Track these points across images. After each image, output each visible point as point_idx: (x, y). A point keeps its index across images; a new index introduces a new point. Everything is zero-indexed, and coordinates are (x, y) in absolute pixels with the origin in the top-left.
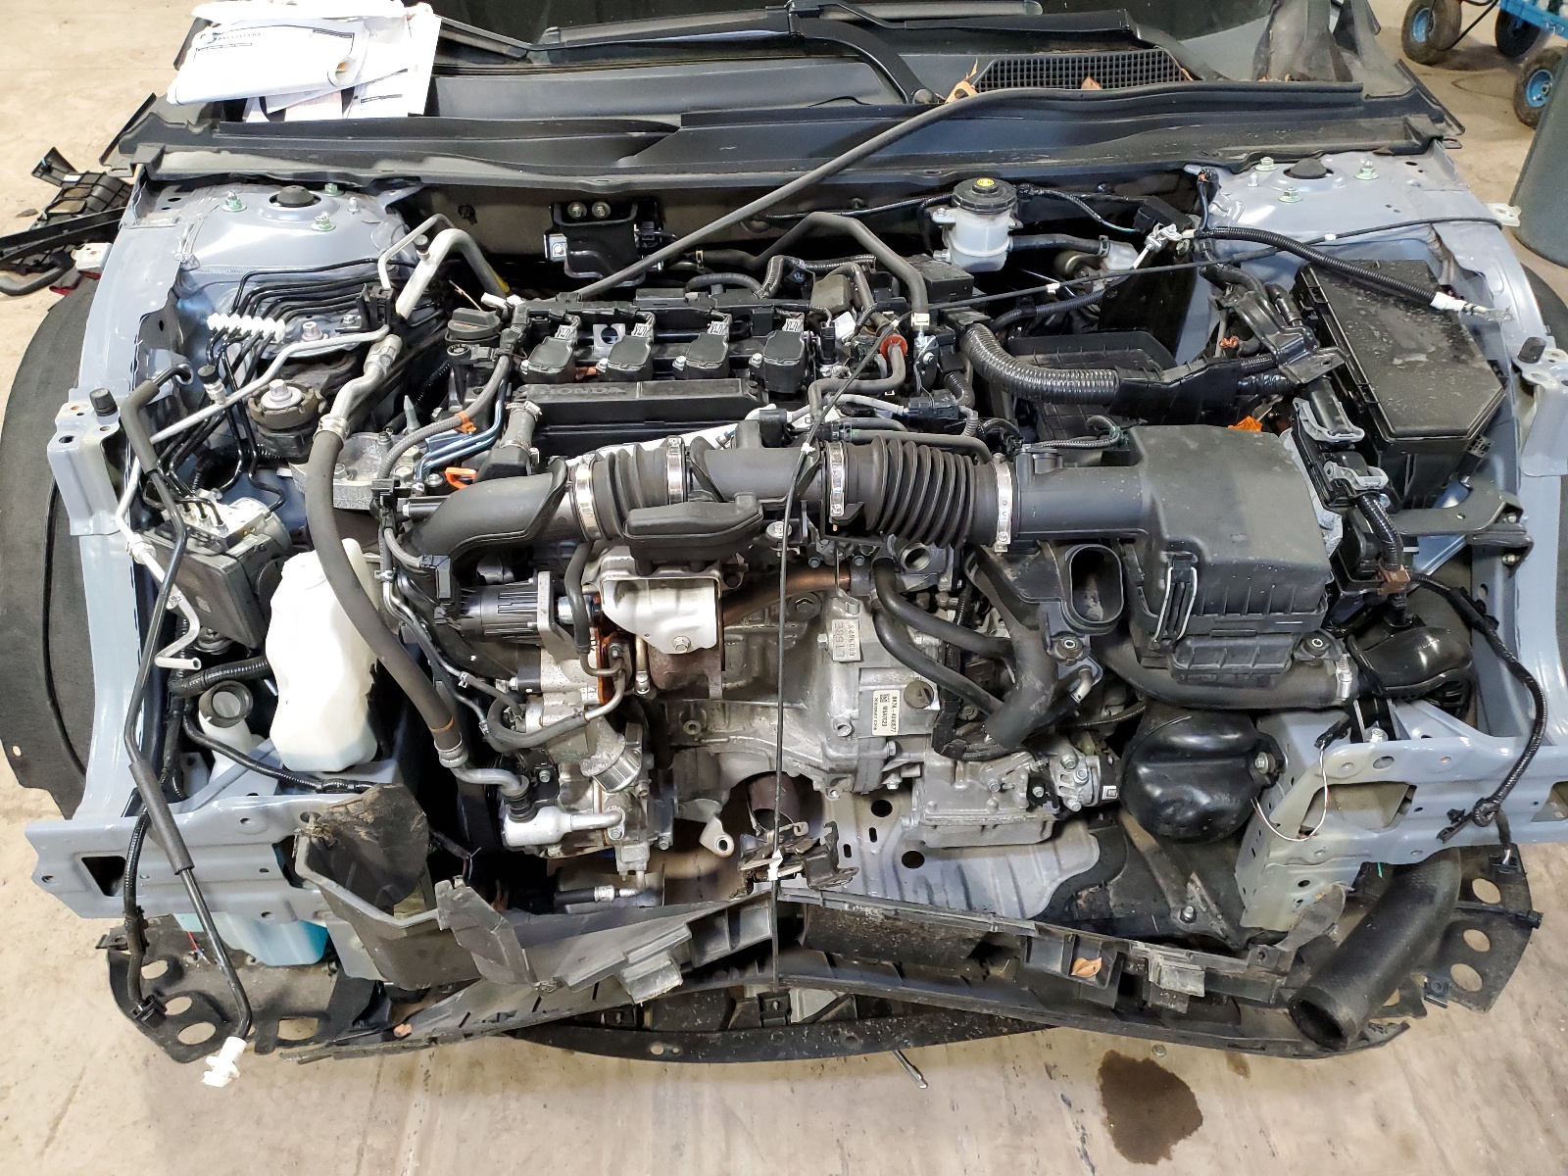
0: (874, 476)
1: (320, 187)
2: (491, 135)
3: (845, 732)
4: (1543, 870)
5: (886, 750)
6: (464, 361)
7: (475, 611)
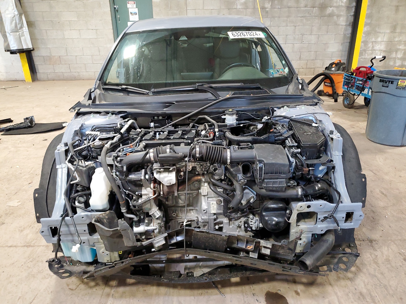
0: (204, 151)
1: (108, 113)
2: (140, 105)
3: (205, 212)
4: (370, 256)
5: (214, 217)
6: (132, 138)
7: (130, 176)
